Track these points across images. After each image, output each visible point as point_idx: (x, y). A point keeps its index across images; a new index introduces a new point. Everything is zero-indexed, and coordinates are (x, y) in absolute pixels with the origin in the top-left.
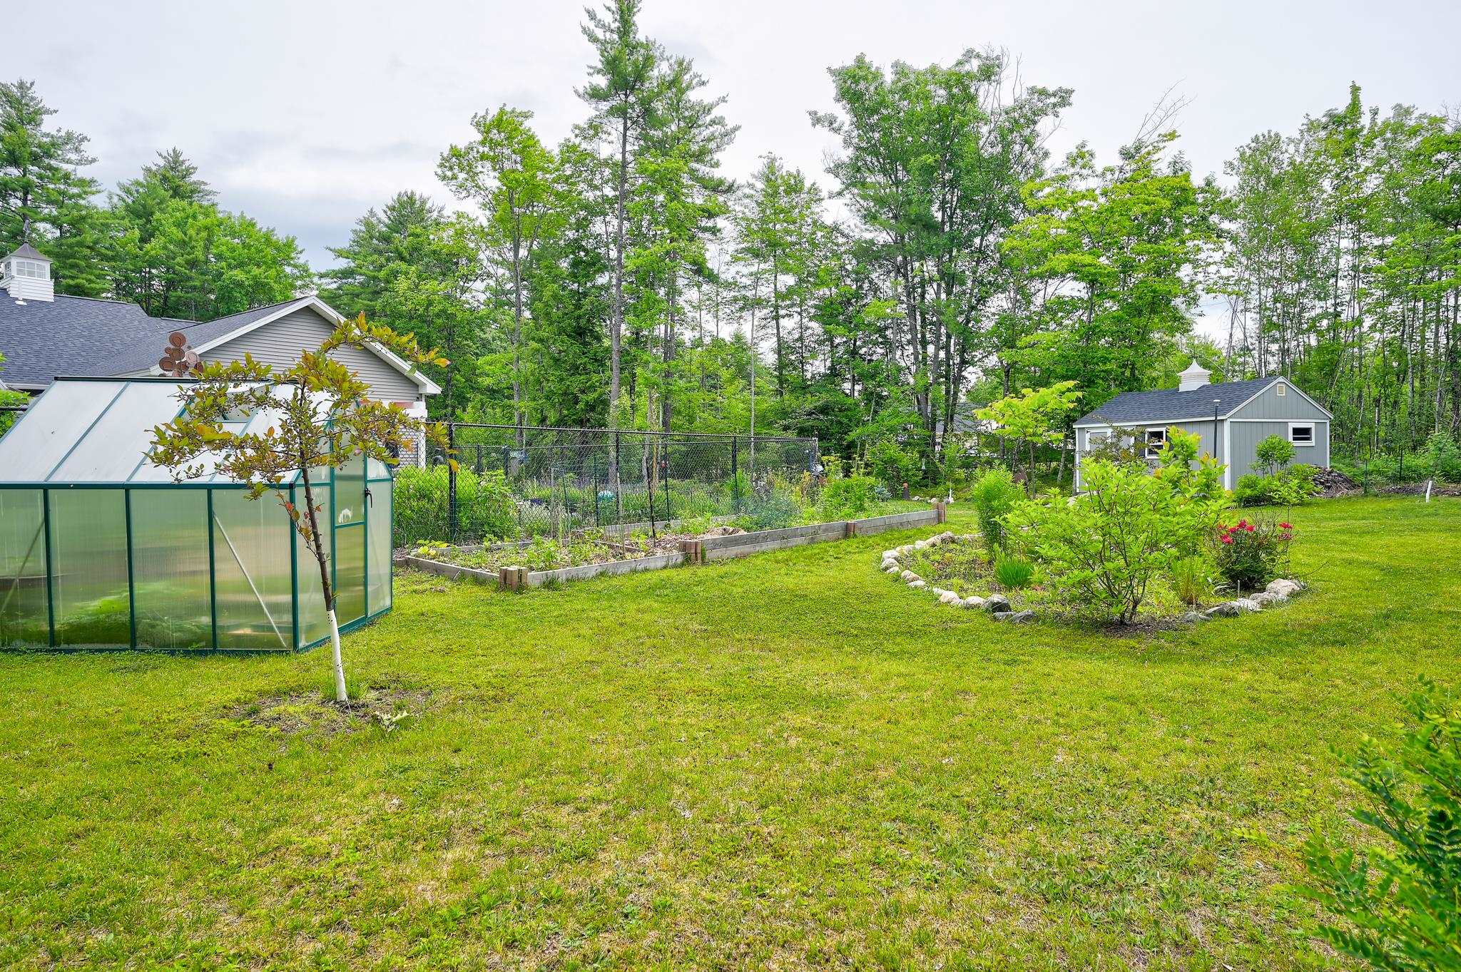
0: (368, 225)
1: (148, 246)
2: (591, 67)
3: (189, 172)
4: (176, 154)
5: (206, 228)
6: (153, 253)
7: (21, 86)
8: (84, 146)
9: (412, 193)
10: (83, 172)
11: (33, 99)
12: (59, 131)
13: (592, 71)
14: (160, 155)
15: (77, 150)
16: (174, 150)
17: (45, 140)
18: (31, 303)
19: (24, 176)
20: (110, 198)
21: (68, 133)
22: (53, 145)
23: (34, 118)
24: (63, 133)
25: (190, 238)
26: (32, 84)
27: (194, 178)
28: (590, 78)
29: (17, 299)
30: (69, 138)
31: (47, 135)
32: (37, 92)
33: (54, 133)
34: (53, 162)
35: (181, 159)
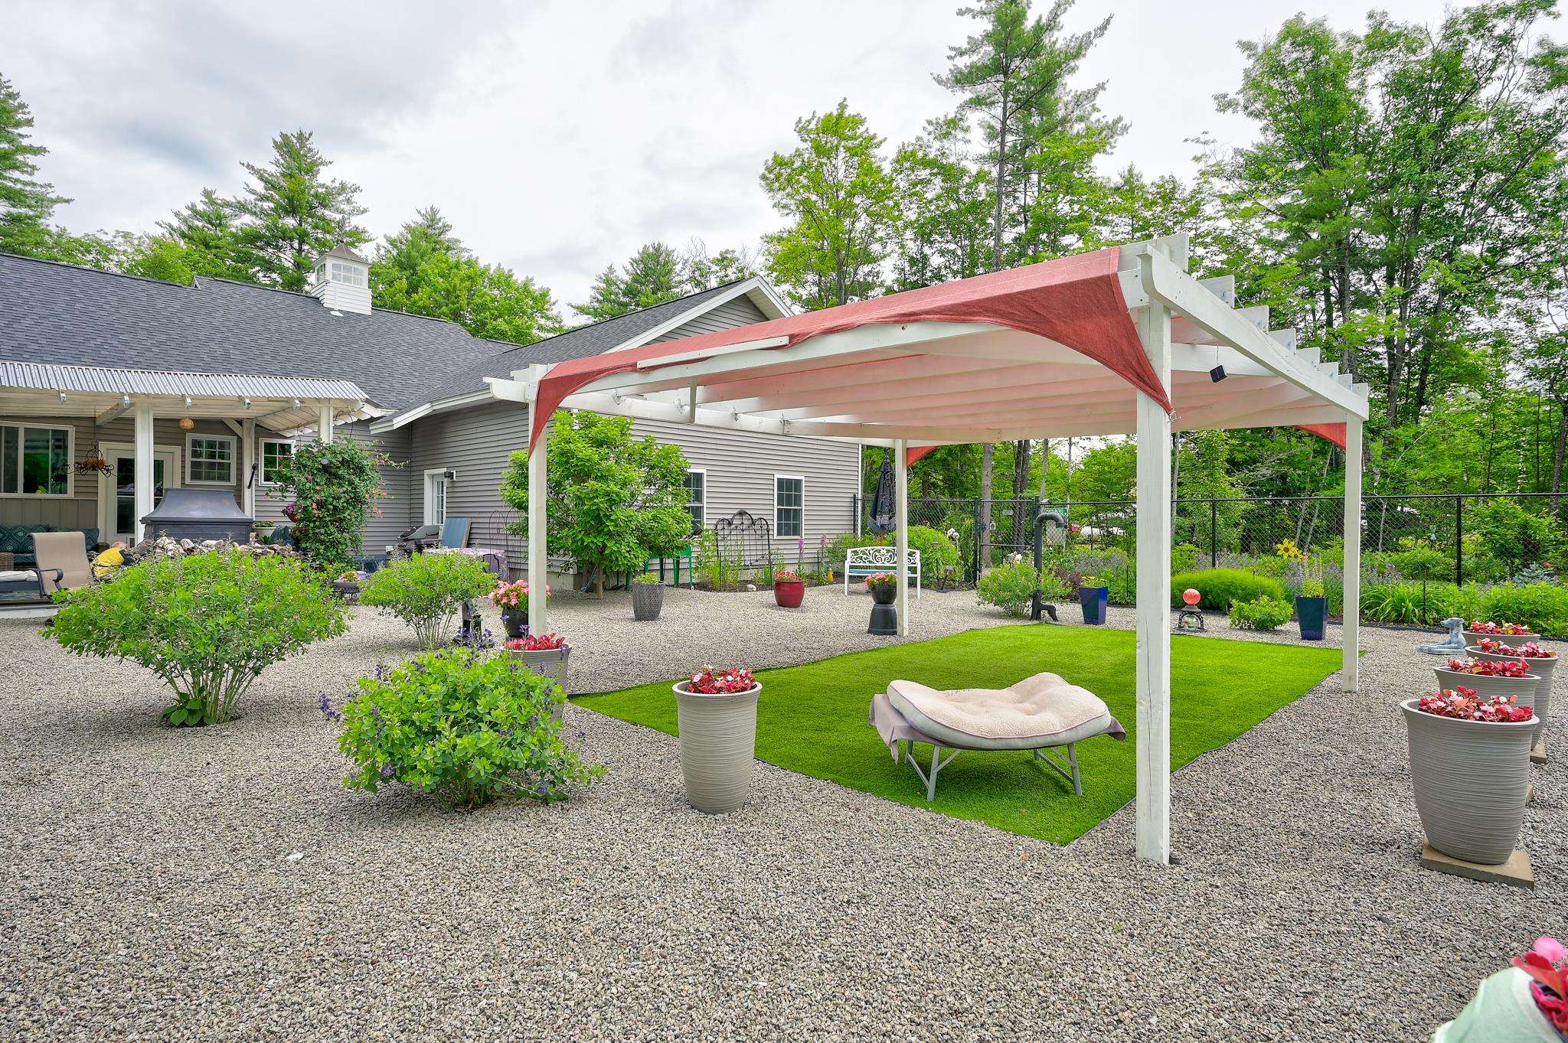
0: (609, 282)
1: (415, 296)
2: (952, 49)
3: (446, 228)
4: (434, 212)
5: (470, 278)
6: (420, 303)
7: (301, 137)
8: (356, 197)
9: (659, 244)
10: (356, 221)
11: (310, 150)
12: (333, 181)
13: (953, 53)
14: (419, 212)
15: (348, 201)
16: (432, 209)
17: (320, 190)
18: (348, 315)
19: (300, 225)
20: (378, 250)
21: (342, 184)
22: (328, 194)
23: (312, 169)
24: (337, 184)
25: (455, 287)
26: (310, 135)
27: (450, 235)
28: (951, 62)
29: (333, 310)
30: (343, 188)
31: (323, 186)
32: (314, 143)
33: (329, 183)
34: (327, 212)
35: (438, 216)
